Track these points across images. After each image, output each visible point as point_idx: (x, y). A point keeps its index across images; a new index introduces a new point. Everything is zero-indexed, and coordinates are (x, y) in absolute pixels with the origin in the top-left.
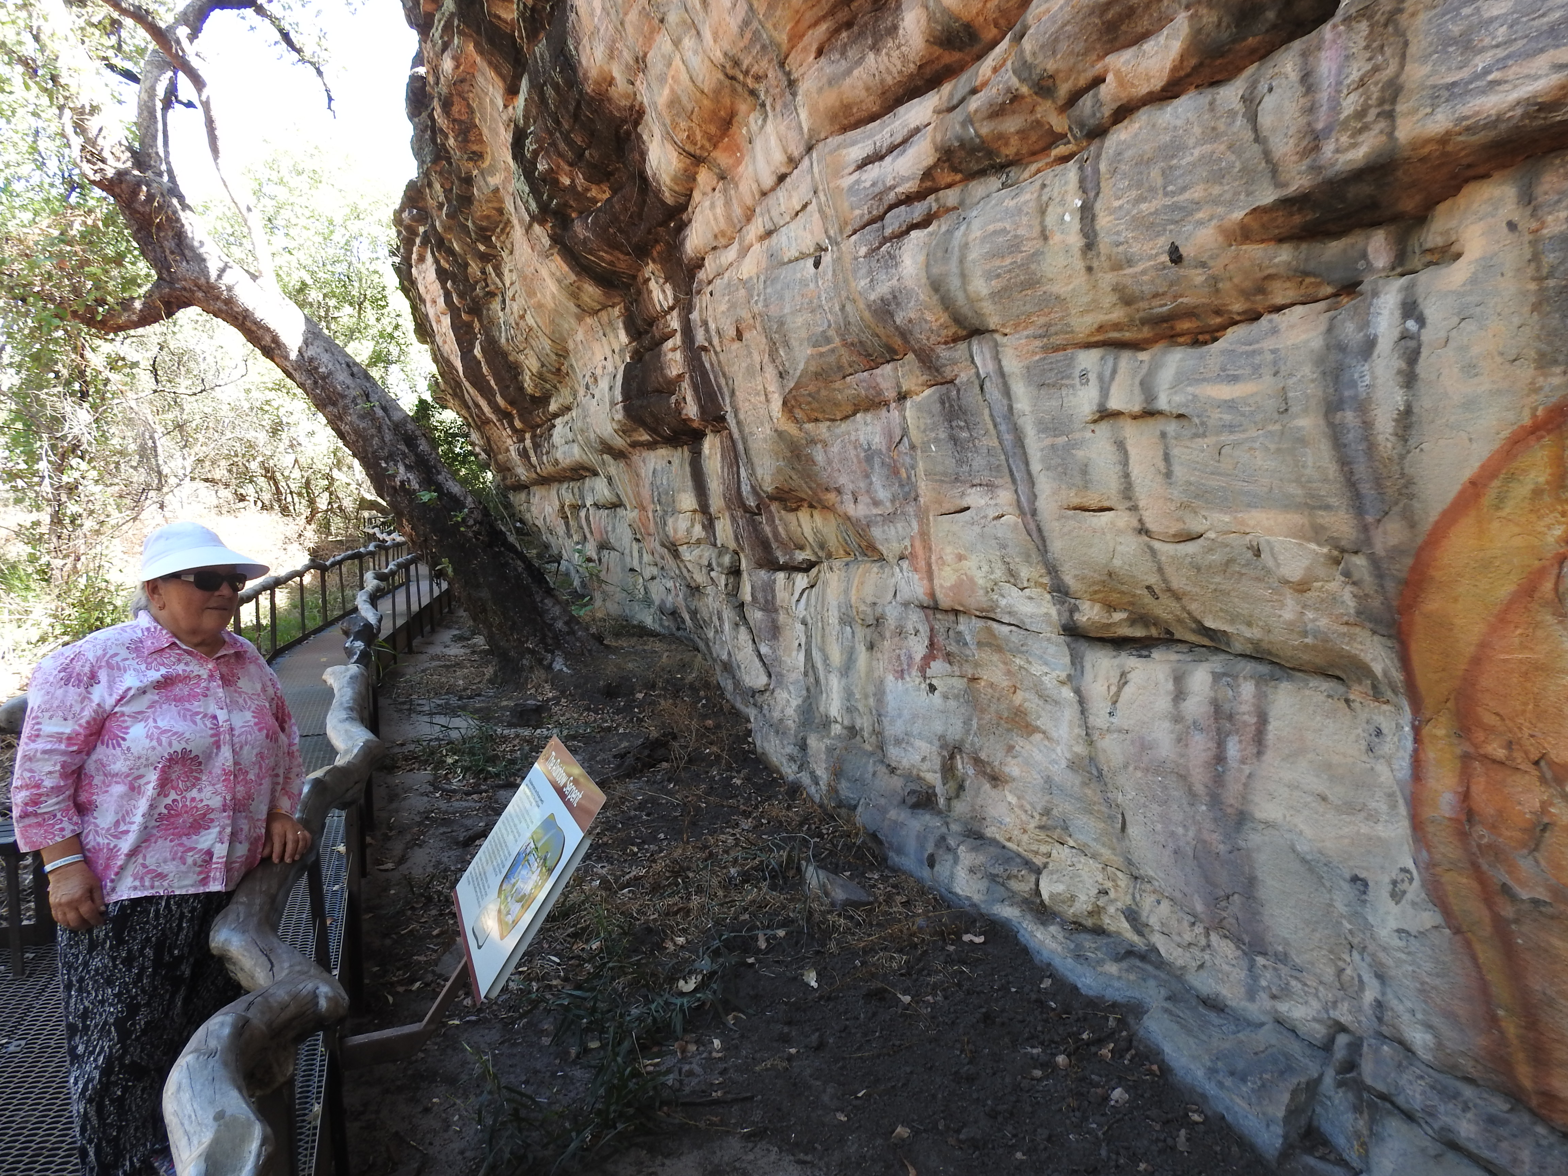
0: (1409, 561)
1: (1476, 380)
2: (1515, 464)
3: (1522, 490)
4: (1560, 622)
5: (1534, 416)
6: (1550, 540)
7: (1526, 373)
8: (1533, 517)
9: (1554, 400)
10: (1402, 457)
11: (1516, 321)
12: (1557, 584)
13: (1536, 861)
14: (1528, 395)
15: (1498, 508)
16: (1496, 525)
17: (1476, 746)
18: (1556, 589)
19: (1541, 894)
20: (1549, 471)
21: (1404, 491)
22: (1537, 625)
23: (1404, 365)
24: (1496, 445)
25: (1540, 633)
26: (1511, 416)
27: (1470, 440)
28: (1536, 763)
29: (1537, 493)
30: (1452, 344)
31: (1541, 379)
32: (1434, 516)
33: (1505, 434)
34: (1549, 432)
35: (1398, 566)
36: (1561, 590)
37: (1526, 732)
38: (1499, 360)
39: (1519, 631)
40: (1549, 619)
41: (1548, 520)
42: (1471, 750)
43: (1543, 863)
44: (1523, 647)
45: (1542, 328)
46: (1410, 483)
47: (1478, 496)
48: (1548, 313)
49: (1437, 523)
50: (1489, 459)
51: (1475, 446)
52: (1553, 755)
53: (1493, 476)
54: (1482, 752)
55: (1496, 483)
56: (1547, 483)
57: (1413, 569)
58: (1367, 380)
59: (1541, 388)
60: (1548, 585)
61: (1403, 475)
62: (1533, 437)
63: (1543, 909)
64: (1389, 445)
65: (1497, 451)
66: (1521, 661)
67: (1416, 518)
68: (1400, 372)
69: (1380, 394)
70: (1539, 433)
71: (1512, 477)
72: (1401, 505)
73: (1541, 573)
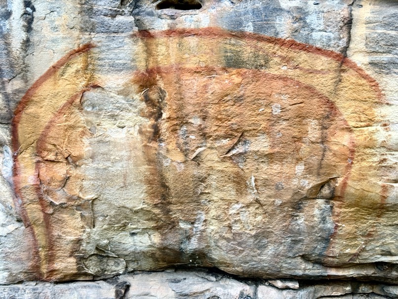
0: (23, 95)
1: (57, 33)
2: (70, 62)
3: (71, 70)
4: (80, 111)
5: (79, 47)
6: (81, 86)
7: (76, 33)
8: (75, 79)
9: (86, 42)
10: (24, 57)
11: (73, 16)
12: (81, 100)
13: (64, 190)
14: (77, 40)
15: (62, 76)
16: (61, 81)
17: (42, 158)
18: (81, 101)
19: (63, 201)
20: (82, 64)
21: (24, 69)
22: (72, 113)
23: (26, 24)
24: (64, 55)
25: (73, 116)
26: (71, 46)
27: (54, 53)
28: (67, 158)
29: (77, 71)
30: (46, 19)
31: (81, 35)
32: (36, 78)
33: (68, 51)
34: (83, 52)
35: (17, 97)
36: (82, 101)
37: (64, 149)
38: (67, 27)
39: (65, 116)
40: (77, 111)
41: (80, 80)
42: (41, 159)
43: (65, 190)
44: (66, 121)
45: (82, 19)
46: (27, 66)
47: (55, 72)
48: (84, 15)
49: (38, 80)
50: (61, 59)
51: (55, 54)
52: (73, 154)
53: (62, 65)
54: (45, 159)
55: (63, 67)
56: (81, 68)
57: (24, 98)
58: (8, 27)
59: (81, 38)
60: (78, 100)
61: (24, 63)
62: (78, 53)
63: (63, 206)
64: (18, 52)
65: (64, 57)
66: (65, 126)
67: (28, 79)
68: (24, 26)
69: (14, 33)
70: (80, 52)
71: (68, 66)
72: (22, 74)
73: (76, 96)
